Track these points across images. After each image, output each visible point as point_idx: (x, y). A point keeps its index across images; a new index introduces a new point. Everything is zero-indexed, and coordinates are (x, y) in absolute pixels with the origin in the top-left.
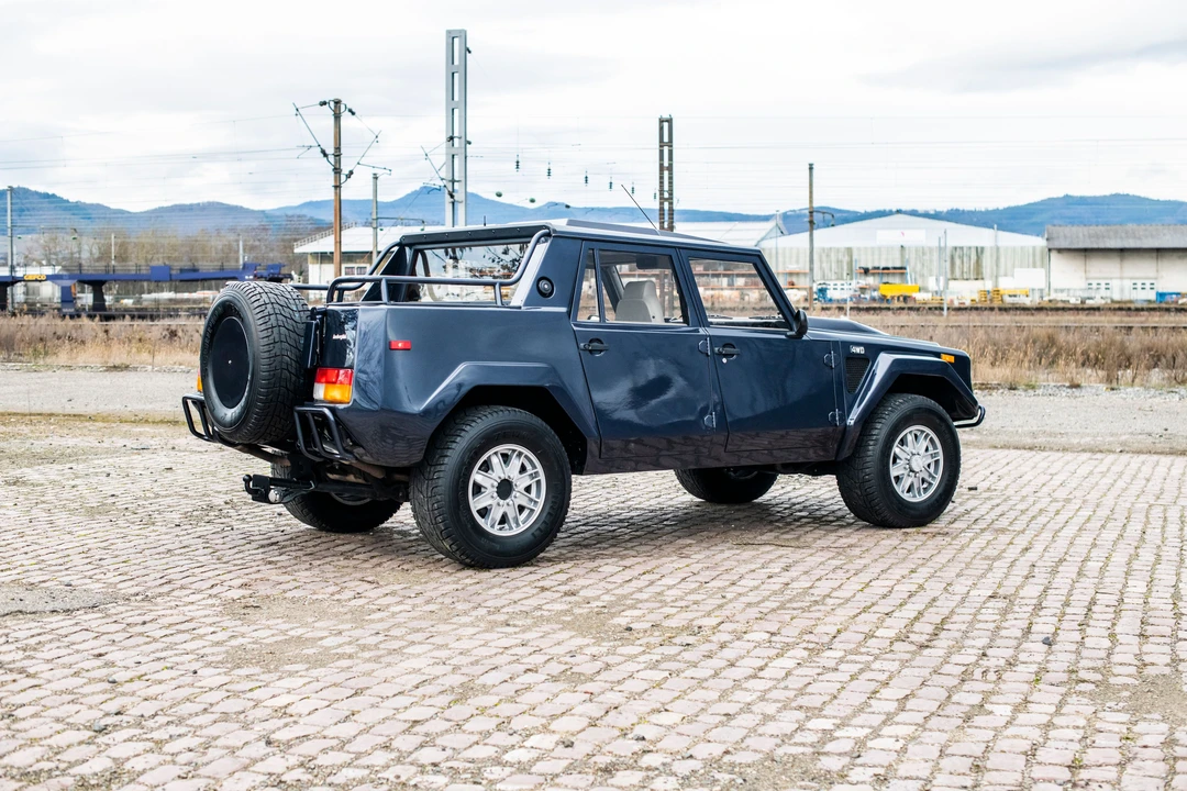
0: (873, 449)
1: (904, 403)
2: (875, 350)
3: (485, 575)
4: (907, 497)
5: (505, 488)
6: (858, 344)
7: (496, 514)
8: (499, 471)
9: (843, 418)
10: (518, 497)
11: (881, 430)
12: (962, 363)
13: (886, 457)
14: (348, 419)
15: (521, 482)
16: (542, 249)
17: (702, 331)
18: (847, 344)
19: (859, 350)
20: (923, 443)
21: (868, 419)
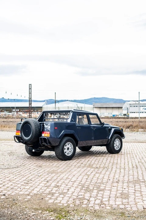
0: (112, 142)
1: (116, 135)
2: (112, 128)
3: (66, 162)
4: (116, 149)
5: (68, 149)
6: (110, 127)
7: (67, 153)
8: (68, 146)
9: (108, 138)
10: (70, 150)
11: (113, 139)
12: (122, 130)
13: (113, 144)
14: (49, 139)
15: (70, 148)
16: (72, 114)
17: (91, 125)
18: (108, 127)
19: (110, 128)
20: (118, 141)
21: (111, 138)
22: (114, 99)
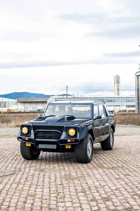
22: (35, 94)
